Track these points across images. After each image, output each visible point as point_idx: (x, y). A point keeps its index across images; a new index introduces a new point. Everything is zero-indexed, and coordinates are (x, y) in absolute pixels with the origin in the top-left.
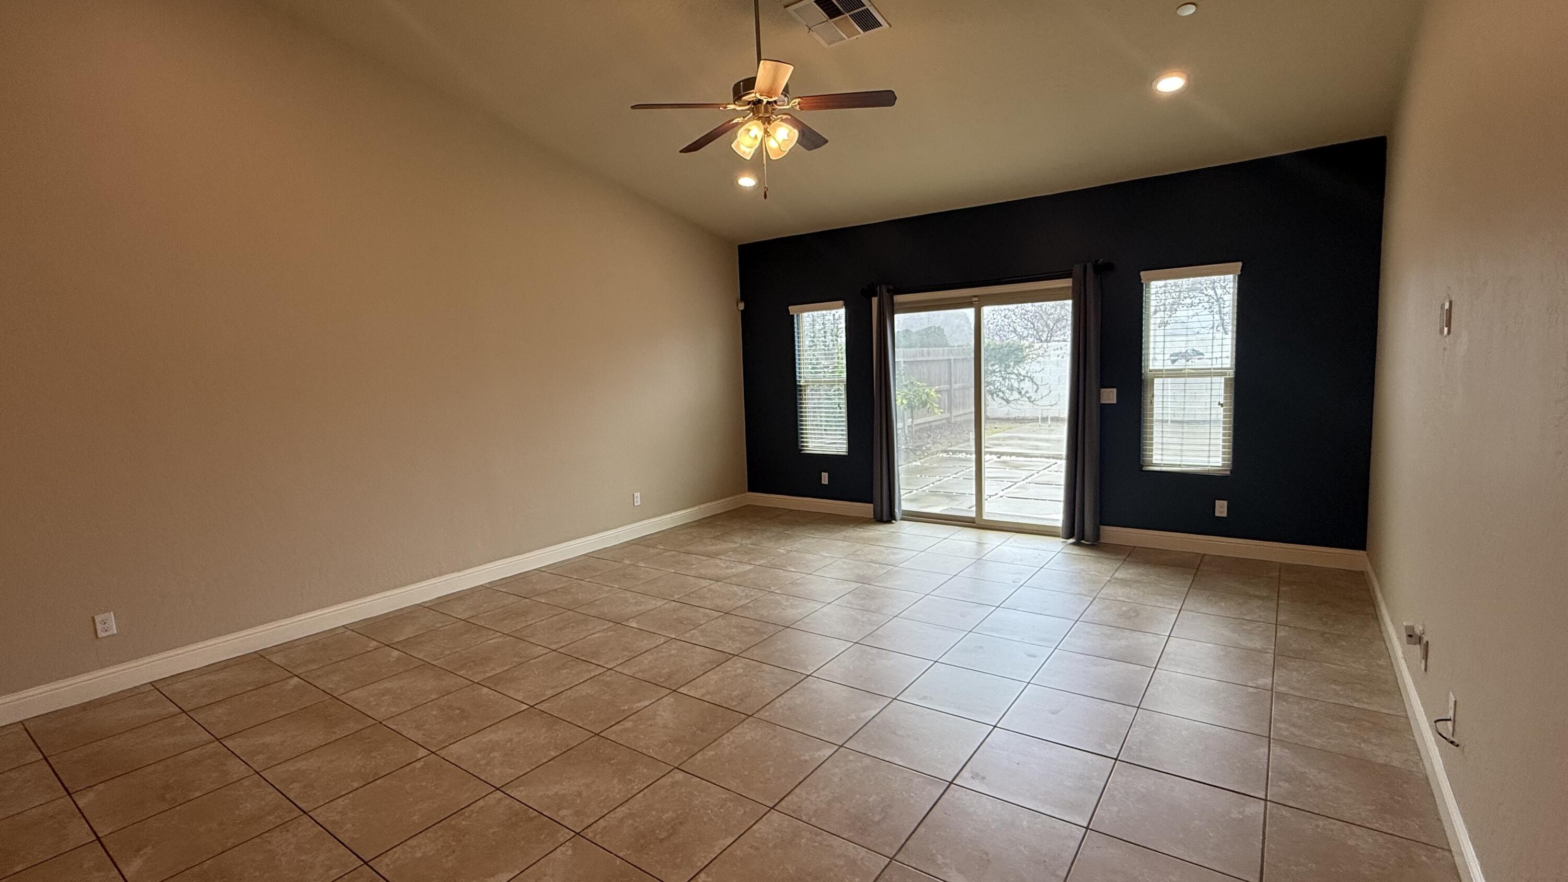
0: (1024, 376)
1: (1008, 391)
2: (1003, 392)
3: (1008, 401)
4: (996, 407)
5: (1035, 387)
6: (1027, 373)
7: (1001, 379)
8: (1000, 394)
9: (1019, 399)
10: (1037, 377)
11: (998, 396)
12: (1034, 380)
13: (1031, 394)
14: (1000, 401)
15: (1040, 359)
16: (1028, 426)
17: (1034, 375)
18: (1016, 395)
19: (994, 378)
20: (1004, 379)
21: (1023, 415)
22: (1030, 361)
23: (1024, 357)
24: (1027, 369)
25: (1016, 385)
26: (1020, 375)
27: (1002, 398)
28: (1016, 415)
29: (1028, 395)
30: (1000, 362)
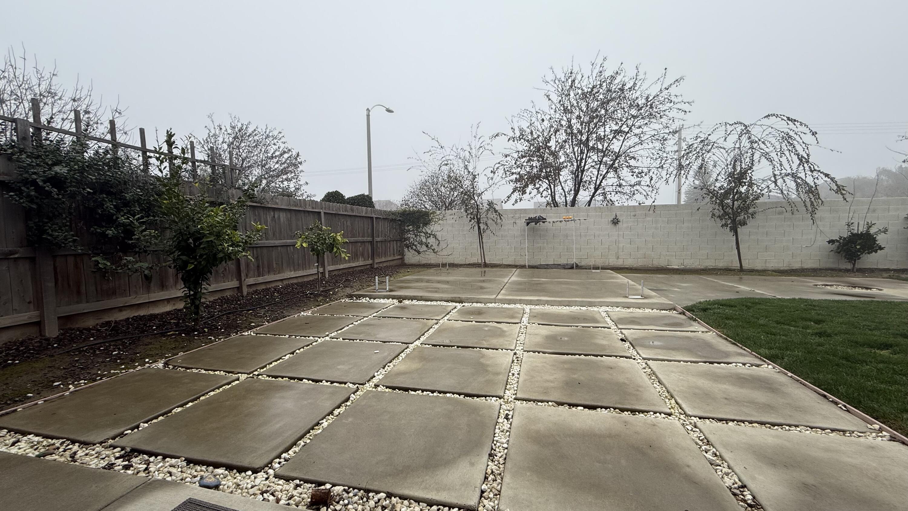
0: (430, 234)
1: (419, 245)
2: (416, 246)
3: (419, 252)
4: (411, 257)
5: (437, 242)
6: (432, 232)
7: (414, 236)
8: (414, 247)
9: (426, 251)
10: (439, 235)
11: (412, 248)
12: (437, 237)
13: (435, 247)
14: (414, 252)
15: (440, 222)
16: (432, 270)
17: (437, 233)
18: (424, 248)
19: (409, 235)
20: (416, 236)
21: (430, 262)
22: (433, 223)
23: (430, 220)
24: (432, 229)
25: (424, 240)
26: (427, 233)
27: (415, 250)
28: (425, 262)
29: (433, 248)
30: (413, 224)
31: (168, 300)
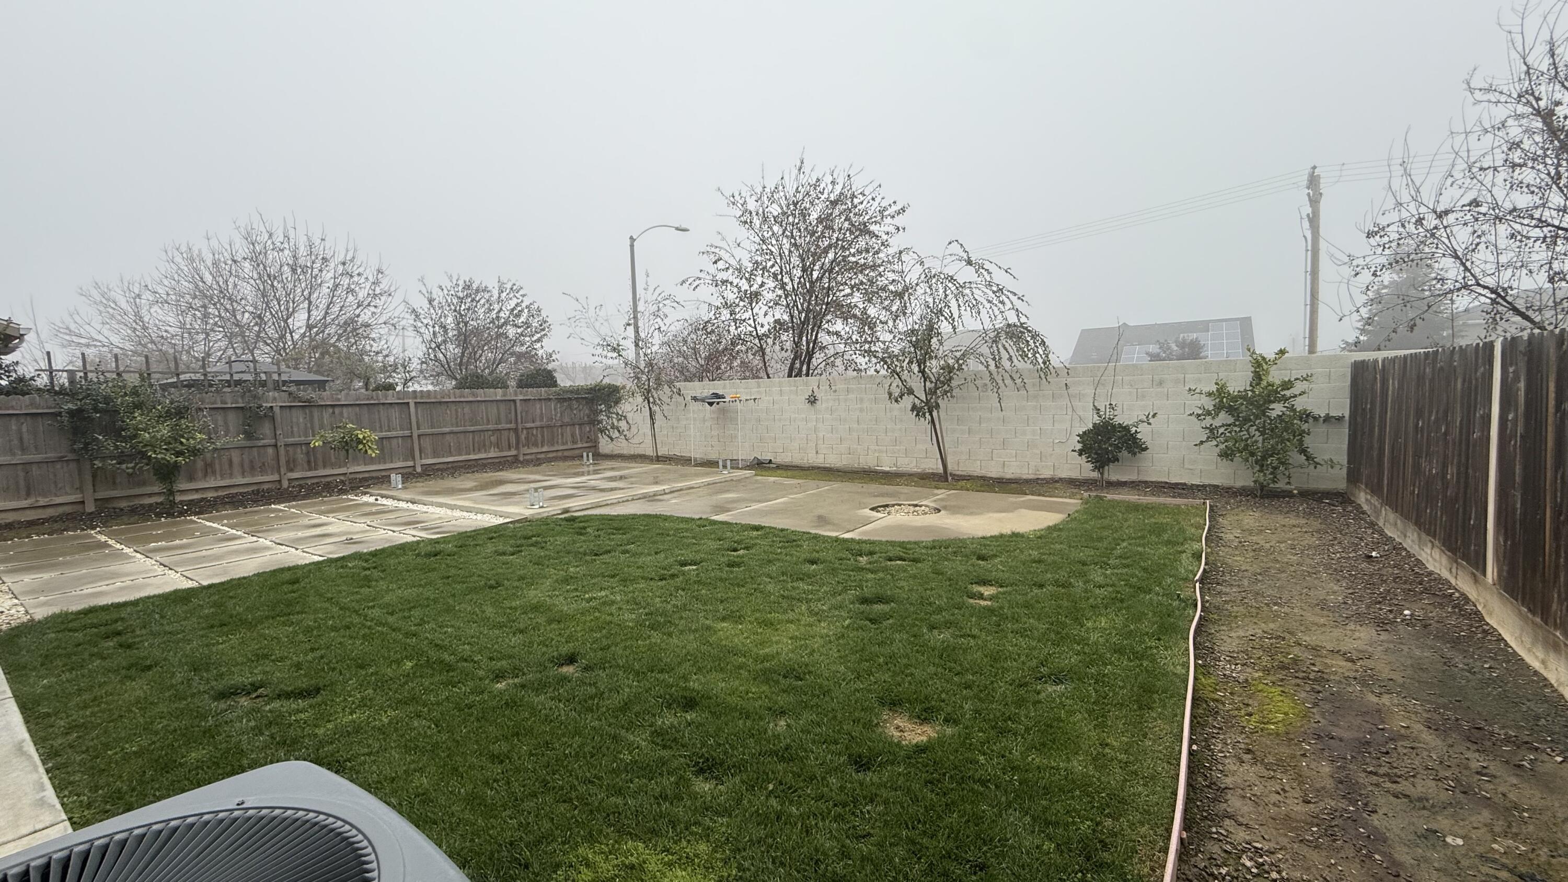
0: (621, 415)
1: (611, 430)
4: (605, 445)
5: (629, 426)
6: (623, 412)
7: (606, 418)
8: (607, 433)
9: (619, 437)
12: (628, 419)
13: (626, 432)
14: (607, 439)
15: (630, 400)
17: (628, 414)
18: (616, 433)
19: (601, 417)
21: (622, 452)
22: (624, 401)
23: (620, 398)
24: (622, 409)
25: (616, 423)
27: (608, 436)
28: (618, 452)
29: (624, 434)
30: (605, 402)
31: (197, 490)
